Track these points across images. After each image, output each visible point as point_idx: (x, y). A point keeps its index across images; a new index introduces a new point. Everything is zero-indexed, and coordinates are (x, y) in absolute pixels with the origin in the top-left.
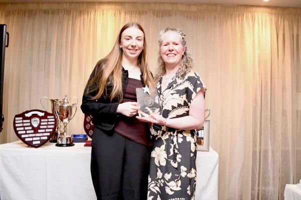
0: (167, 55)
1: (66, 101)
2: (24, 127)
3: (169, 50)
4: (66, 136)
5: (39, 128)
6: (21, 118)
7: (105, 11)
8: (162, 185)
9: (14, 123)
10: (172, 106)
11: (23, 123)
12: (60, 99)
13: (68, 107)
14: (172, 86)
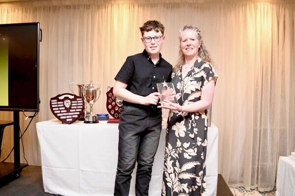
0: (186, 49)
1: (91, 86)
2: (59, 107)
3: (188, 46)
4: (93, 114)
5: (70, 108)
6: (56, 101)
7: (120, 5)
8: (180, 152)
9: (51, 105)
10: (191, 91)
11: (57, 104)
12: (86, 84)
13: (93, 91)
14: (191, 74)
